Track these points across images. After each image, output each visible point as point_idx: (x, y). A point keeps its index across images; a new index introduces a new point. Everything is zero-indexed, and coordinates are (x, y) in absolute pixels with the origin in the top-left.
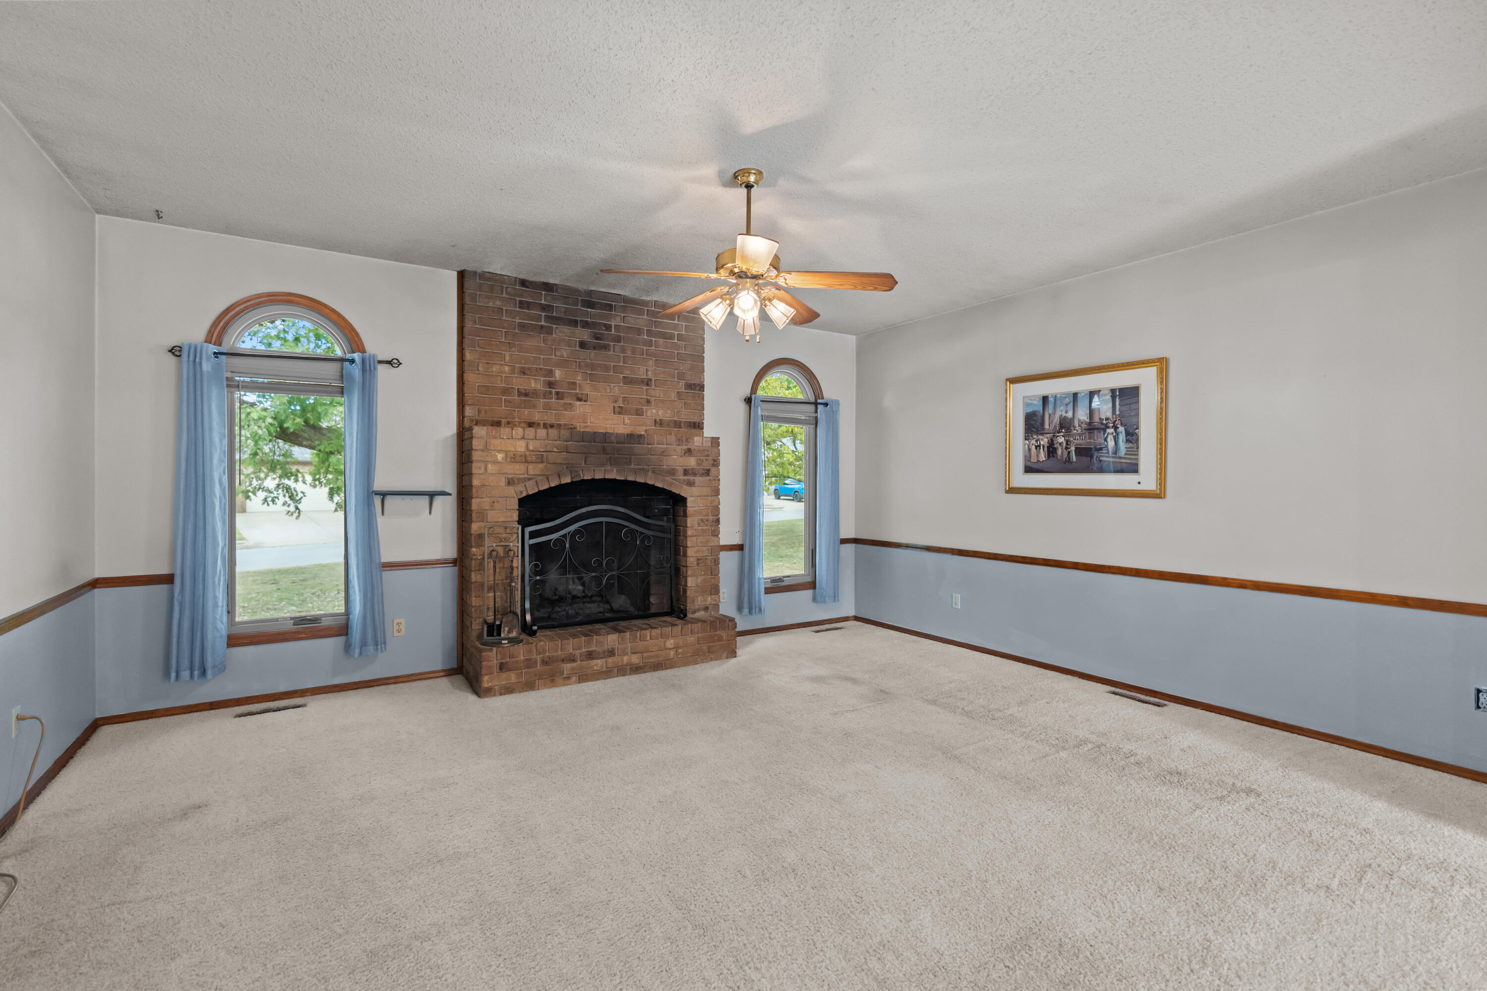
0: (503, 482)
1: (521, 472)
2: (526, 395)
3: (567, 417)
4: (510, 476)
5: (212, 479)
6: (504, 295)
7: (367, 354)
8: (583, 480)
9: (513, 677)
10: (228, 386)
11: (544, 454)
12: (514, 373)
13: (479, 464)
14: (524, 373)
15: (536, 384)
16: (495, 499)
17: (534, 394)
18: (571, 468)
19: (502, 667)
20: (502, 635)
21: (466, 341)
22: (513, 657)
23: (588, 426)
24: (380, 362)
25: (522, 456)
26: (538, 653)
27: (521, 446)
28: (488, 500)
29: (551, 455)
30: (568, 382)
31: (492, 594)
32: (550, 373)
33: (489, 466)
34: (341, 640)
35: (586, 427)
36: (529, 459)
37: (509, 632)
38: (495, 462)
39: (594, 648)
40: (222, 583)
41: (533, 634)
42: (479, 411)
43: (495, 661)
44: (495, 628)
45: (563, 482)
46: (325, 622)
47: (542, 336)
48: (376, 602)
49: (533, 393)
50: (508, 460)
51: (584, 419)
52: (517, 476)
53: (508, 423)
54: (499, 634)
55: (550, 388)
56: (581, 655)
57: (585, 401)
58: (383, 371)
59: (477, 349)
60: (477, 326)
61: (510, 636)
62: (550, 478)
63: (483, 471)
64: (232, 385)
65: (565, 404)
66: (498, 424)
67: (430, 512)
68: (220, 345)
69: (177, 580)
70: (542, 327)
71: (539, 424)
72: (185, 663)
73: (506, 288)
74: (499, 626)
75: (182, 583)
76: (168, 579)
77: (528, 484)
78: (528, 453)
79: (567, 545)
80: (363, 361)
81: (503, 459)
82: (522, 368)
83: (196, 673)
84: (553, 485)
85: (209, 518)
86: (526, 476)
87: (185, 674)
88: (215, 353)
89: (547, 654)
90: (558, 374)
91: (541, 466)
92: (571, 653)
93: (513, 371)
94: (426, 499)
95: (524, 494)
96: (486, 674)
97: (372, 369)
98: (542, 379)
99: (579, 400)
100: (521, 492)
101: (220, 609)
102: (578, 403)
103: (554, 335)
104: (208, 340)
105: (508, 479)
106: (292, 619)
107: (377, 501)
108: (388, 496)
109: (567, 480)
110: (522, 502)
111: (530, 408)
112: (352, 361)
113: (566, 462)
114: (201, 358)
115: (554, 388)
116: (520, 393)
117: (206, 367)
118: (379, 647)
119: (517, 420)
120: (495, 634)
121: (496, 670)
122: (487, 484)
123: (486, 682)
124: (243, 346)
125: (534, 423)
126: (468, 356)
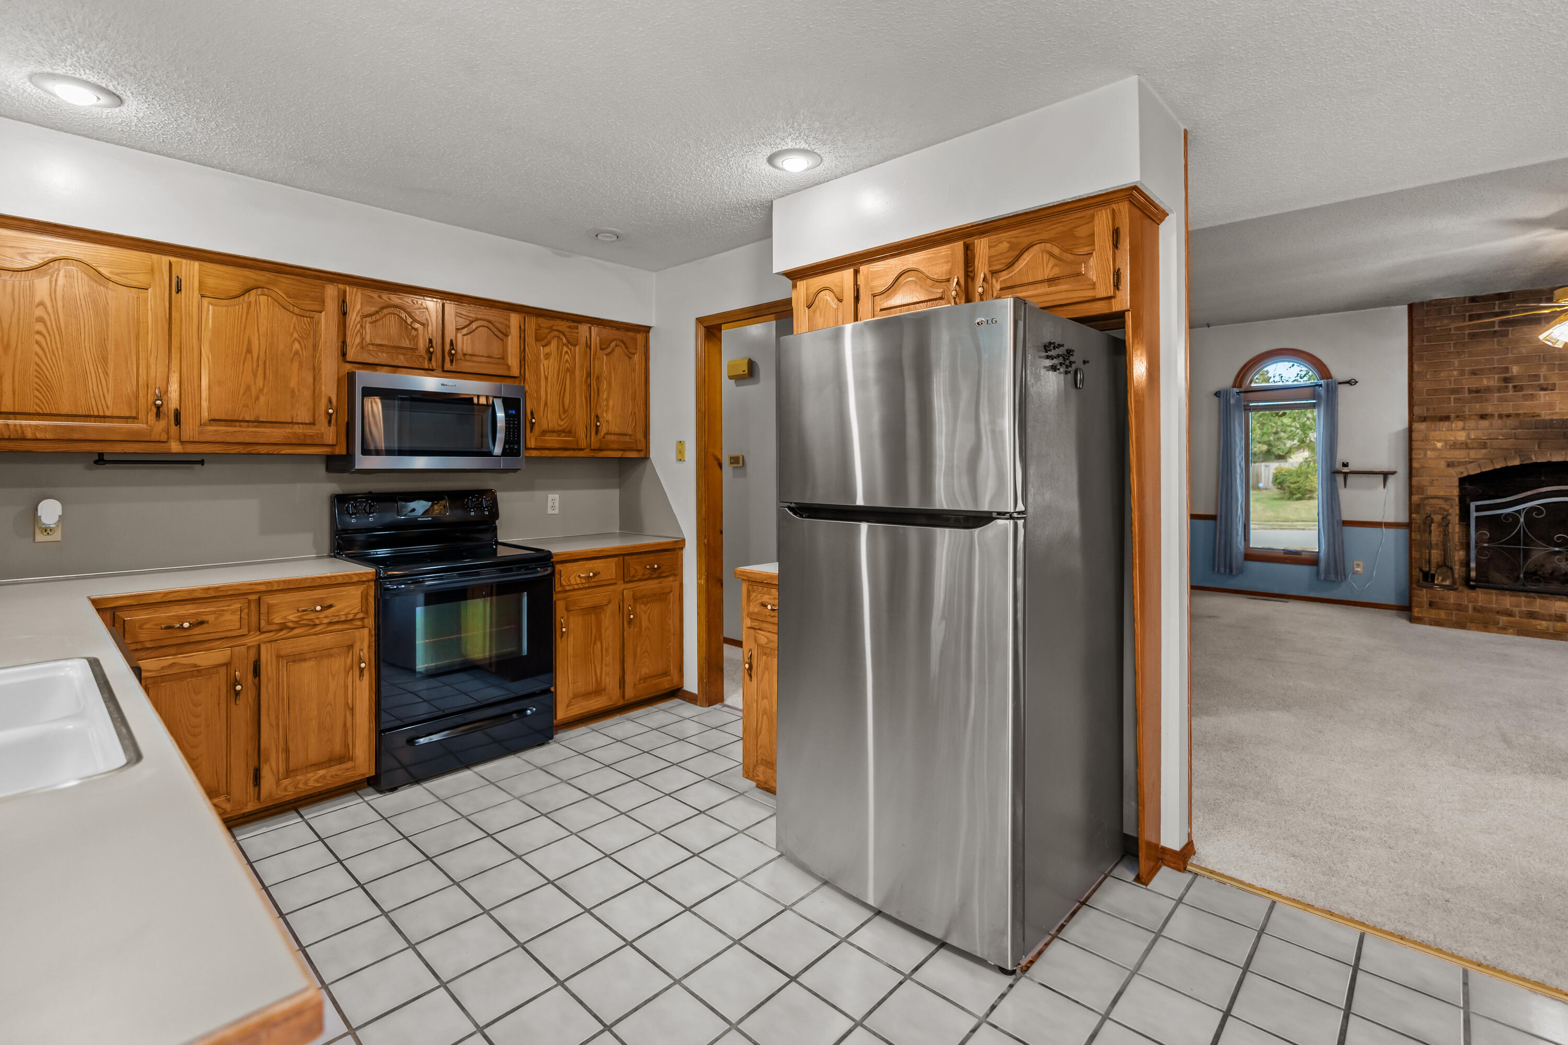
0: (1443, 464)
1: (1462, 457)
2: (1477, 391)
3: (1527, 407)
4: (1449, 460)
5: (1235, 463)
6: (1453, 314)
7: (1334, 379)
8: (1536, 464)
9: (1443, 615)
10: (1245, 410)
11: (1487, 441)
12: (1464, 376)
13: (1418, 452)
14: (1475, 374)
15: (1491, 381)
16: (1434, 478)
17: (1488, 390)
18: (1519, 452)
19: (1431, 604)
20: (1436, 582)
21: (1414, 357)
22: (1443, 599)
23: (1556, 413)
24: (1340, 383)
25: (1462, 443)
26: (1470, 601)
27: (1461, 436)
28: (1428, 478)
29: (1495, 443)
30: (1529, 376)
31: (1427, 551)
32: (1506, 370)
33: (1429, 452)
34: (1314, 568)
35: (1553, 414)
36: (1470, 446)
37: (1442, 580)
38: (1435, 449)
39: (1537, 610)
40: (1241, 522)
41: (1473, 588)
42: (1428, 410)
43: (1425, 599)
44: (1430, 576)
45: (1510, 464)
46: (1304, 556)
47: (1496, 339)
48: (1337, 545)
49: (1485, 390)
50: (1448, 447)
51: (1551, 406)
52: (1457, 460)
53: (1457, 417)
54: (1433, 581)
55: (1506, 382)
56: (1520, 612)
57: (1551, 390)
58: (1343, 390)
59: (1425, 361)
60: (1425, 344)
61: (1444, 583)
62: (1494, 461)
63: (1422, 456)
64: (1248, 409)
65: (1524, 395)
66: (1447, 418)
67: (1384, 487)
68: (1241, 387)
69: (1218, 518)
70: (1495, 332)
71: (1492, 416)
72: (1222, 564)
73: (1455, 307)
74: (1433, 576)
75: (1221, 519)
76: (1213, 518)
77: (1469, 466)
78: (1469, 441)
79: (1522, 520)
80: (1328, 385)
81: (1442, 446)
82: (1473, 370)
83: (1227, 570)
84: (1498, 467)
85: (1234, 485)
86: (1467, 460)
87: (1222, 569)
88: (1237, 392)
89: (1480, 604)
90: (1515, 370)
91: (1484, 451)
92: (1508, 609)
93: (1462, 373)
94: (1381, 477)
95: (1465, 474)
96: (1417, 607)
97: (1334, 389)
98: (1496, 376)
99: (1543, 389)
100: (1462, 473)
101: (1239, 537)
102: (1542, 393)
103: (1510, 336)
104: (1234, 386)
105: (1448, 462)
106: (1283, 550)
107: (1340, 479)
108: (1349, 475)
109: (1517, 462)
110: (1463, 481)
111: (1481, 403)
112: (1321, 385)
113: (1514, 447)
114: (1230, 397)
115: (1510, 383)
116: (1470, 391)
117: (1232, 401)
118: (1339, 576)
119: (1467, 413)
120: (1429, 580)
121: (1426, 605)
122: (1427, 466)
123: (1416, 612)
124: (1253, 385)
125: (1486, 415)
126: (1416, 368)
